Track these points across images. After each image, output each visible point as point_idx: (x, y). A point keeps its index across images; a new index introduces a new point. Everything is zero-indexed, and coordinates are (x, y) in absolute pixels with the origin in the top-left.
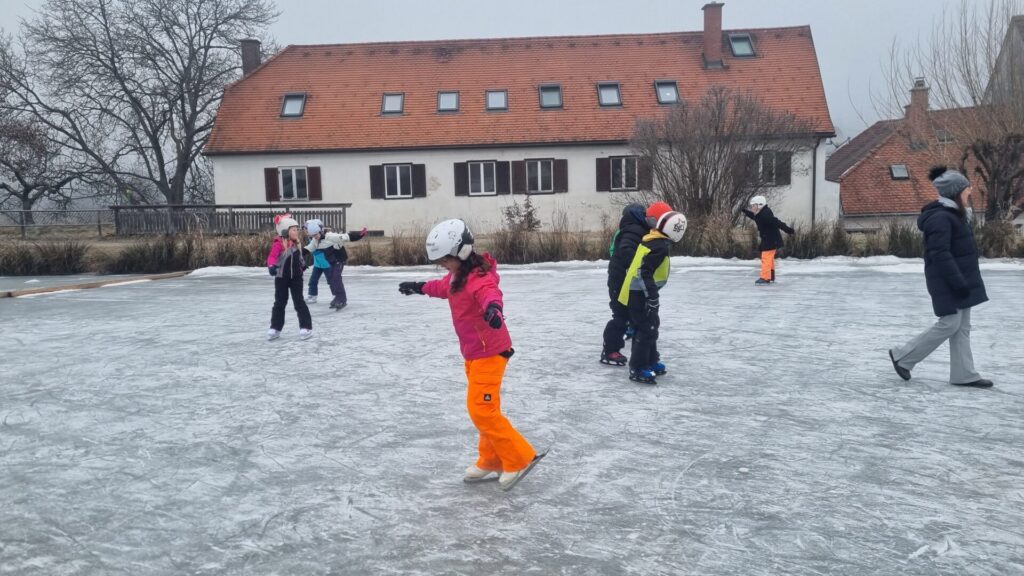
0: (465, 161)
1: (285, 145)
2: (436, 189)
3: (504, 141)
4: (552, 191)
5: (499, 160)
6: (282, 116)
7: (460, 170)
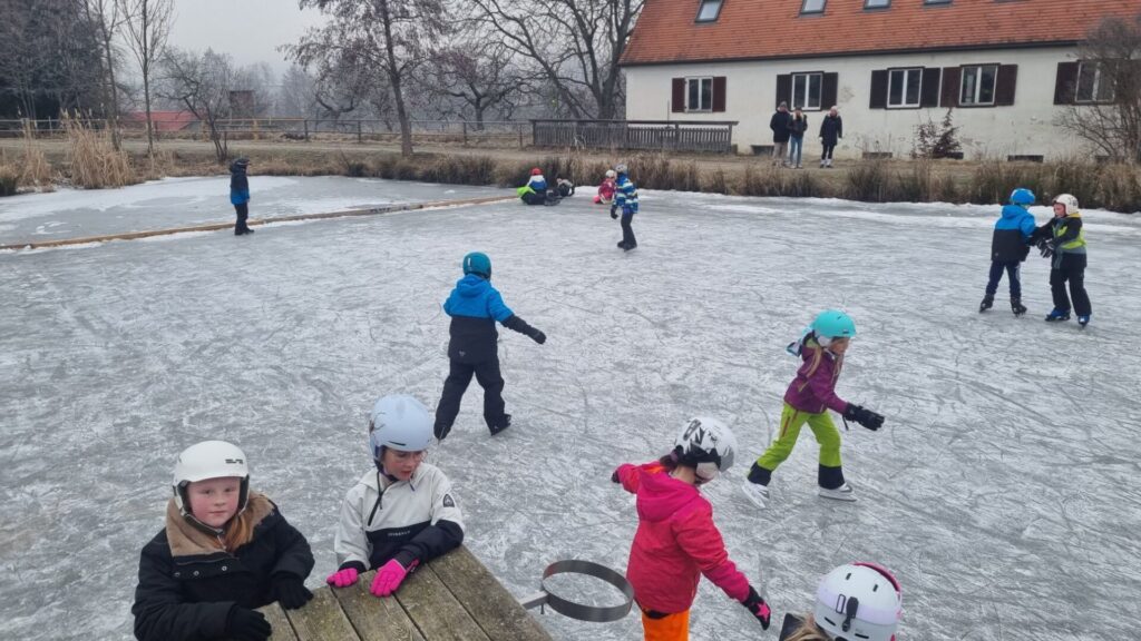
0: (885, 68)
1: (694, 54)
2: (847, 101)
3: (936, 43)
4: (992, 103)
5: (927, 66)
6: (698, 22)
7: (878, 79)
